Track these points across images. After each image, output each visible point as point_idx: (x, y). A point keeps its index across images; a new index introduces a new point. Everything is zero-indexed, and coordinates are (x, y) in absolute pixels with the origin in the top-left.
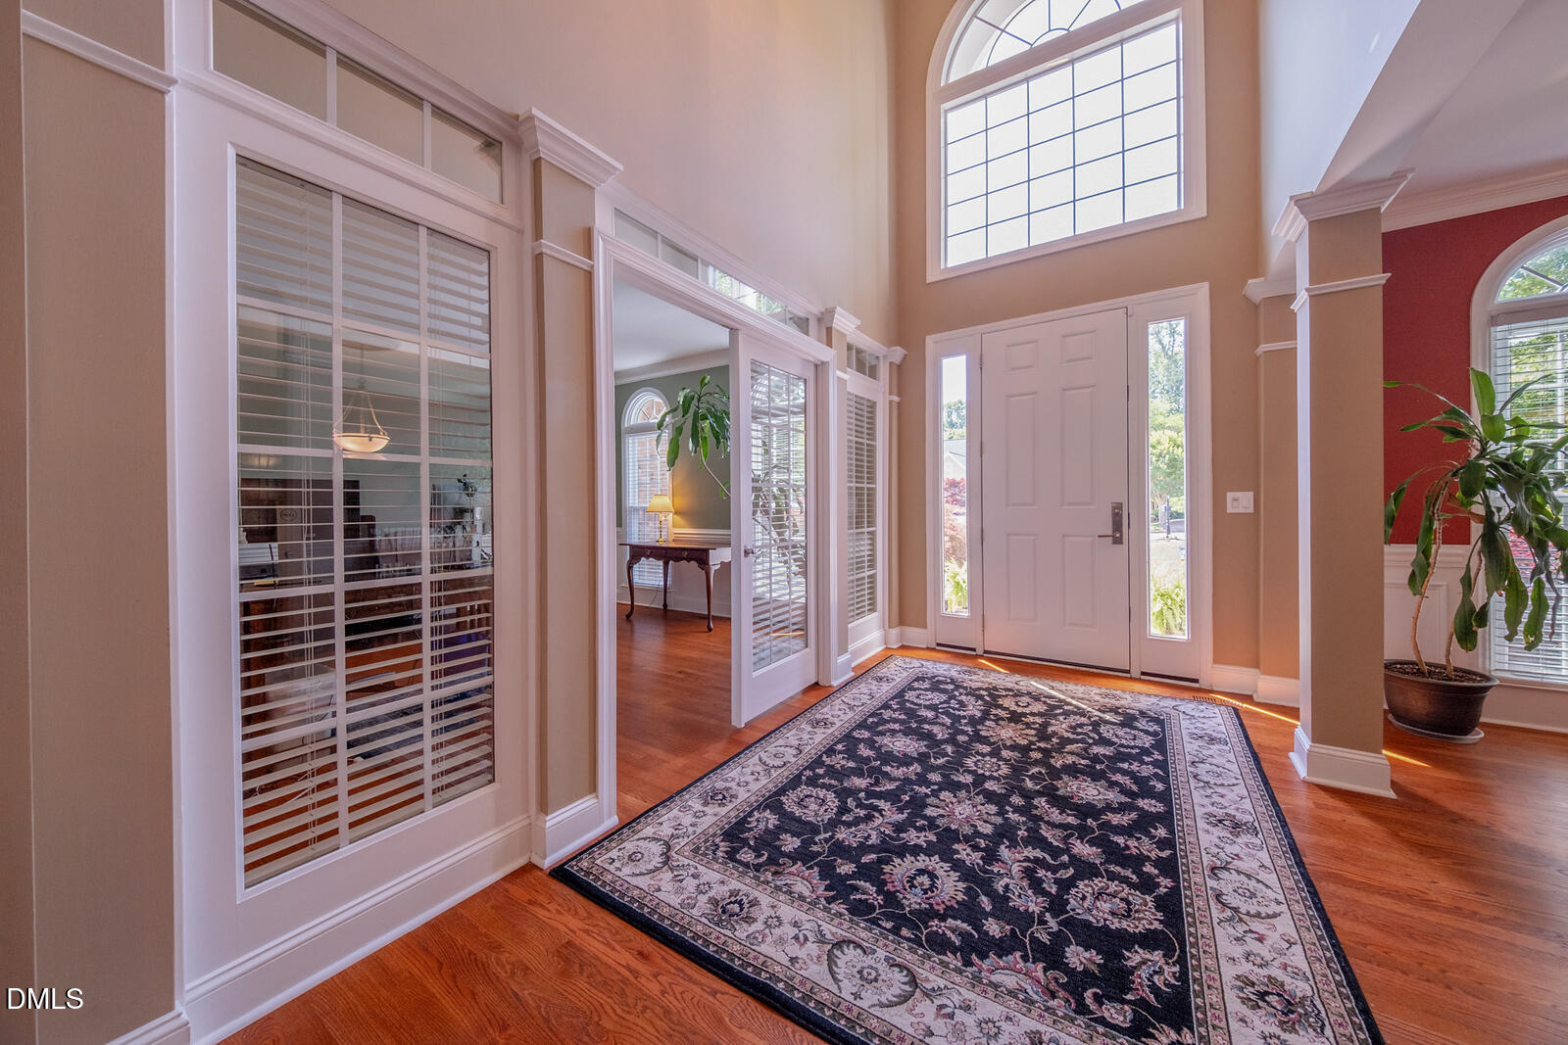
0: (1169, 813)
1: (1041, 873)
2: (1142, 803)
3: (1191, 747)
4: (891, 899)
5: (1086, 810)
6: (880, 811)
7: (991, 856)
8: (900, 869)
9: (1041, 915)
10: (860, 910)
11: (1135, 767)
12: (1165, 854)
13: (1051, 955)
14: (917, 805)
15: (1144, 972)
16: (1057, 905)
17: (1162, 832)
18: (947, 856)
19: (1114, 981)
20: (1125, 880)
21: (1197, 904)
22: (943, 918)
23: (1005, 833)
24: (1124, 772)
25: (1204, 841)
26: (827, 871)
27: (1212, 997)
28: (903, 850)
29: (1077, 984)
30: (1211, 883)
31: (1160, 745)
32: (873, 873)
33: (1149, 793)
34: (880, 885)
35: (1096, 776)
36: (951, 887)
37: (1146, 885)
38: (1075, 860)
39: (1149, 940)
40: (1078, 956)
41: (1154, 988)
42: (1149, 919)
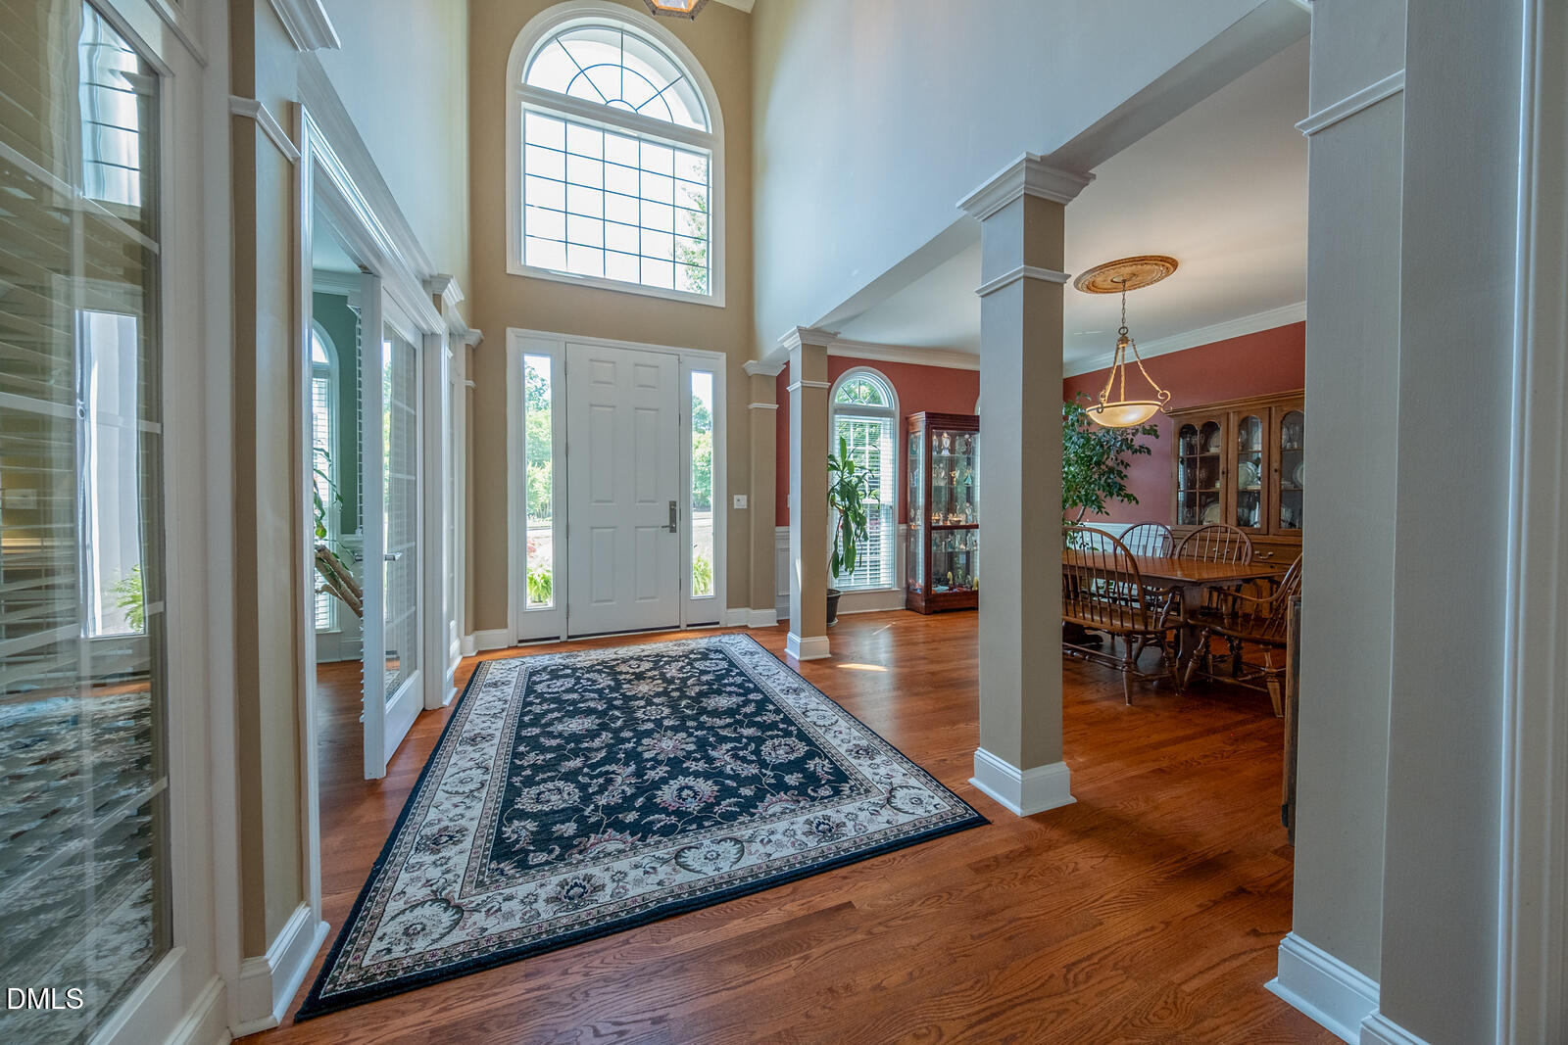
0: (765, 696)
1: (741, 753)
2: (751, 697)
3: (746, 660)
4: (678, 813)
5: (731, 712)
6: (613, 772)
7: (710, 760)
8: (667, 795)
9: (760, 772)
10: (668, 831)
11: (731, 680)
12: (782, 716)
13: (781, 786)
14: (634, 756)
15: (819, 769)
16: (763, 764)
17: (771, 707)
18: (686, 773)
19: (813, 779)
20: (778, 736)
21: (811, 732)
22: (719, 804)
23: (702, 744)
24: (730, 685)
25: (789, 701)
26: (620, 826)
27: (846, 764)
28: (657, 785)
29: (801, 790)
30: (808, 720)
31: (732, 664)
32: (650, 807)
33: (748, 691)
34: (665, 810)
35: (719, 692)
36: (706, 788)
37: (787, 734)
38: (750, 739)
39: (810, 755)
40: (792, 779)
41: (827, 773)
42: (802, 749)
